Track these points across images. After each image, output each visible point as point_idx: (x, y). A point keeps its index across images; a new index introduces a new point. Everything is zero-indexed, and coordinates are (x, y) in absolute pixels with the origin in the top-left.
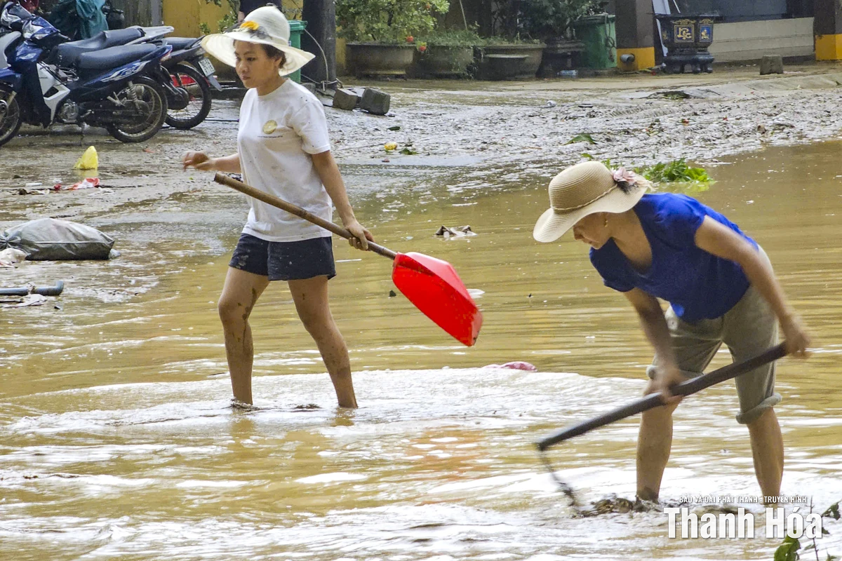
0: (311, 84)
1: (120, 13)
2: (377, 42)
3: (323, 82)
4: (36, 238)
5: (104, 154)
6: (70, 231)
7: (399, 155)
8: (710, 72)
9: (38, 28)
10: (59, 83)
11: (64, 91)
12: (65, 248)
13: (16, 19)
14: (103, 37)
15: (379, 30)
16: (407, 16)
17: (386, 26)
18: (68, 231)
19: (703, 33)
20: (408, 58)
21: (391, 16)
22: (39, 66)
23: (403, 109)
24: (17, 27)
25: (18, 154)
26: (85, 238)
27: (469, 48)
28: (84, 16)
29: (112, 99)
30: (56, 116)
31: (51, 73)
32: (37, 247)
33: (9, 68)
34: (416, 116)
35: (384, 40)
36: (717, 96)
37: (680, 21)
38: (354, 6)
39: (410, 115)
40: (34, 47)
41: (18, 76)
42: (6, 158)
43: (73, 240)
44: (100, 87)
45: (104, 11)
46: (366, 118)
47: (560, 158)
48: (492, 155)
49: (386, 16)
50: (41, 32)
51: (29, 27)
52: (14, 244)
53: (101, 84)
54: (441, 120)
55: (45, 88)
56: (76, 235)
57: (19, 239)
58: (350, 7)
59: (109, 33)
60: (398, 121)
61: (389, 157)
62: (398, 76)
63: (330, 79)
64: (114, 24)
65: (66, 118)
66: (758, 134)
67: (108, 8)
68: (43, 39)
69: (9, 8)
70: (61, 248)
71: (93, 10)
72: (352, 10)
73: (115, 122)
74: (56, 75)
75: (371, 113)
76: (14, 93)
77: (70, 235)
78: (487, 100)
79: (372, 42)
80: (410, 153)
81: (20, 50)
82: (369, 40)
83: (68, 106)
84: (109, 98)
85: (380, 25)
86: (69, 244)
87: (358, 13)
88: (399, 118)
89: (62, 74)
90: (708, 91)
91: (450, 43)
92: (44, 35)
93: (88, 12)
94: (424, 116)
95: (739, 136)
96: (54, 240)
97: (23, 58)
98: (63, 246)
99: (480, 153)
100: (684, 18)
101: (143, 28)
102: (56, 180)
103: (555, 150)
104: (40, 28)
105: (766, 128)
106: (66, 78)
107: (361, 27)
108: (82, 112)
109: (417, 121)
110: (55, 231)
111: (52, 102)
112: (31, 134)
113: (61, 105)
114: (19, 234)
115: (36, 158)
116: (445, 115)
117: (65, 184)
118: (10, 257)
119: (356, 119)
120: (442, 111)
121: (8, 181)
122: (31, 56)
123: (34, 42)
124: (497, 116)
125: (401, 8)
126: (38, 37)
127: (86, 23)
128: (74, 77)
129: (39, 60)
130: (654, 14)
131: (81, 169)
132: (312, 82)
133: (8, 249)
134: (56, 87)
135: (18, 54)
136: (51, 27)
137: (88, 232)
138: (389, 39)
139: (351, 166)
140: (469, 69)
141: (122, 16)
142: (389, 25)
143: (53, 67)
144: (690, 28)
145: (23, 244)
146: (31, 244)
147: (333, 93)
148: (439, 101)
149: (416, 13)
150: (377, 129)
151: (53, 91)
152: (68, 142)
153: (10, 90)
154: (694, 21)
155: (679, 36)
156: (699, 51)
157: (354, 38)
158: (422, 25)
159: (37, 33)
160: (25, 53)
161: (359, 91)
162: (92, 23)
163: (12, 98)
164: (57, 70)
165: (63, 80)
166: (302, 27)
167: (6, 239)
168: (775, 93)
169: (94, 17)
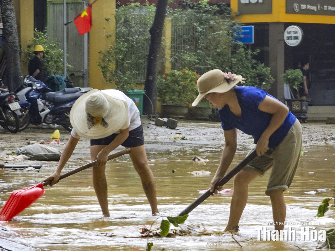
0: (146, 116)
1: (71, 82)
2: (174, 104)
3: (151, 115)
4: (32, 151)
5: (62, 135)
6: (46, 149)
7: (180, 140)
8: (306, 123)
9: (38, 85)
10: (46, 107)
11: (48, 111)
12: (44, 156)
13: (30, 82)
14: (64, 91)
15: (174, 99)
16: (186, 94)
17: (177, 98)
18: (45, 150)
19: (304, 107)
20: (186, 111)
21: (180, 94)
22: (38, 100)
23: (182, 127)
24: (30, 85)
25: (28, 134)
26: (52, 152)
27: (210, 108)
28: (57, 83)
29: (67, 115)
30: (44, 120)
31: (43, 103)
32: (32, 155)
33: (26, 100)
34: (188, 130)
35: (176, 103)
36: (308, 130)
37: (295, 102)
38: (165, 89)
39: (185, 130)
40: (36, 92)
41: (30, 104)
42: (23, 135)
43: (47, 153)
44: (62, 109)
45: (65, 81)
46: (167, 130)
47: (244, 144)
48: (217, 141)
49: (178, 94)
50: (40, 86)
51: (35, 84)
52: (23, 154)
53: (62, 108)
54: (197, 132)
55: (40, 109)
56: (48, 151)
57: (26, 152)
58: (163, 89)
59: (67, 89)
60: (180, 131)
61: (176, 140)
62: (181, 118)
63: (154, 114)
64: (69, 86)
65: (48, 121)
66: (324, 141)
67: (67, 80)
68: (41, 89)
69: (27, 78)
70: (42, 156)
71: (61, 80)
72: (164, 91)
73: (67, 124)
74: (45, 104)
75: (170, 128)
76: (28, 110)
77: (46, 151)
78: (216, 127)
79: (171, 104)
80: (184, 139)
81: (31, 93)
82: (170, 103)
83: (49, 116)
84: (66, 114)
85: (175, 97)
86: (45, 154)
87: (166, 92)
88: (180, 130)
89: (47, 103)
90: (305, 127)
91: (203, 106)
92: (40, 88)
93: (59, 81)
94: (191, 130)
95: (316, 140)
96: (40, 152)
97: (32, 96)
98: (43, 155)
99: (212, 141)
100: (296, 101)
101: (80, 88)
102: (42, 141)
103: (242, 141)
104: (40, 85)
105: (327, 139)
106: (49, 105)
107: (168, 98)
108: (54, 119)
109: (187, 132)
110: (40, 149)
111: (42, 114)
112: (33, 128)
113: (46, 116)
114: (26, 150)
115: (35, 135)
116: (199, 131)
117: (46, 142)
118: (22, 158)
119: (164, 129)
120: (198, 129)
121: (23, 141)
122: (35, 96)
123: (37, 90)
124: (220, 132)
125: (184, 91)
126: (38, 88)
127: (58, 86)
128: (52, 105)
129: (38, 97)
130: (284, 99)
131: (53, 139)
132: (146, 115)
133: (21, 155)
134: (44, 109)
135: (30, 95)
136: (44, 84)
137: (53, 150)
138: (178, 103)
139: (160, 142)
140: (210, 116)
141: (72, 84)
142: (179, 97)
143: (44, 101)
144: (299, 105)
145: (27, 154)
146: (30, 154)
147: (155, 119)
148: (197, 126)
149: (189, 93)
150: (172, 134)
151: (43, 110)
152: (48, 131)
153: (26, 109)
154: (301, 102)
155: (294, 108)
156: (302, 114)
157: (164, 102)
158: (192, 98)
159: (38, 87)
160: (33, 95)
161: (165, 120)
162: (60, 86)
163: (27, 112)
164: (45, 102)
165: (47, 106)
166: (144, 93)
167: (20, 151)
168: (331, 130)
169: (61, 84)
